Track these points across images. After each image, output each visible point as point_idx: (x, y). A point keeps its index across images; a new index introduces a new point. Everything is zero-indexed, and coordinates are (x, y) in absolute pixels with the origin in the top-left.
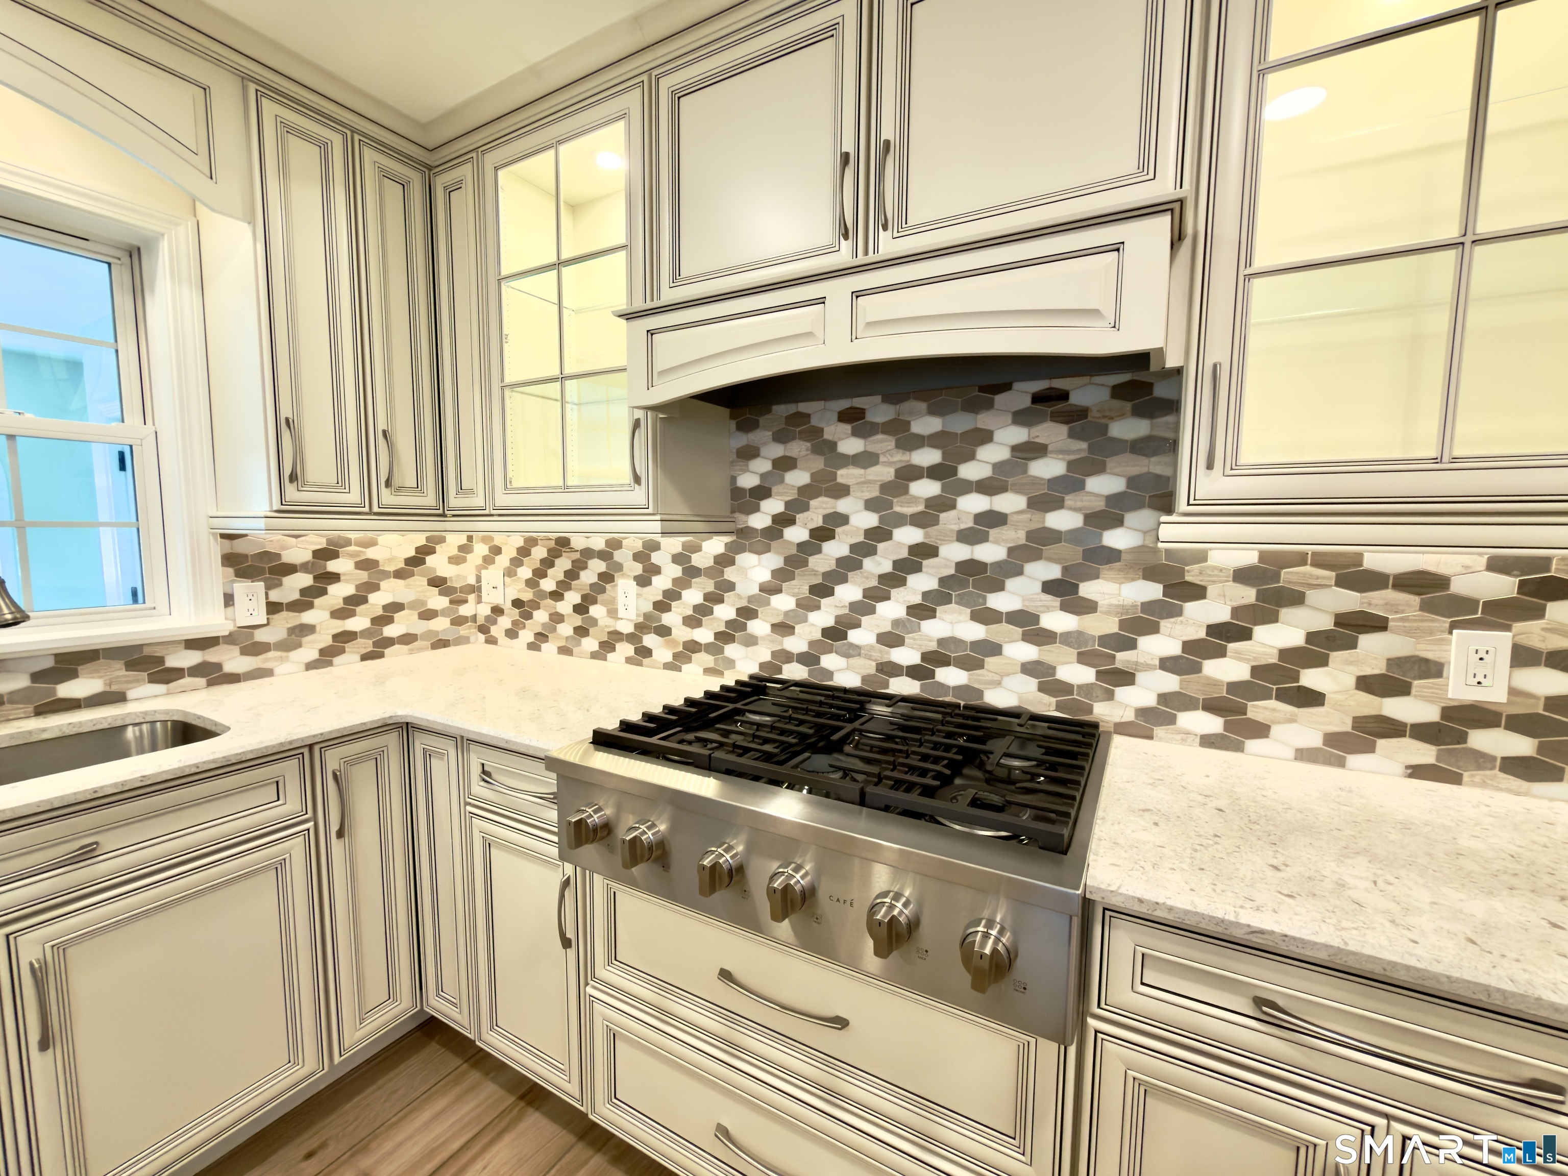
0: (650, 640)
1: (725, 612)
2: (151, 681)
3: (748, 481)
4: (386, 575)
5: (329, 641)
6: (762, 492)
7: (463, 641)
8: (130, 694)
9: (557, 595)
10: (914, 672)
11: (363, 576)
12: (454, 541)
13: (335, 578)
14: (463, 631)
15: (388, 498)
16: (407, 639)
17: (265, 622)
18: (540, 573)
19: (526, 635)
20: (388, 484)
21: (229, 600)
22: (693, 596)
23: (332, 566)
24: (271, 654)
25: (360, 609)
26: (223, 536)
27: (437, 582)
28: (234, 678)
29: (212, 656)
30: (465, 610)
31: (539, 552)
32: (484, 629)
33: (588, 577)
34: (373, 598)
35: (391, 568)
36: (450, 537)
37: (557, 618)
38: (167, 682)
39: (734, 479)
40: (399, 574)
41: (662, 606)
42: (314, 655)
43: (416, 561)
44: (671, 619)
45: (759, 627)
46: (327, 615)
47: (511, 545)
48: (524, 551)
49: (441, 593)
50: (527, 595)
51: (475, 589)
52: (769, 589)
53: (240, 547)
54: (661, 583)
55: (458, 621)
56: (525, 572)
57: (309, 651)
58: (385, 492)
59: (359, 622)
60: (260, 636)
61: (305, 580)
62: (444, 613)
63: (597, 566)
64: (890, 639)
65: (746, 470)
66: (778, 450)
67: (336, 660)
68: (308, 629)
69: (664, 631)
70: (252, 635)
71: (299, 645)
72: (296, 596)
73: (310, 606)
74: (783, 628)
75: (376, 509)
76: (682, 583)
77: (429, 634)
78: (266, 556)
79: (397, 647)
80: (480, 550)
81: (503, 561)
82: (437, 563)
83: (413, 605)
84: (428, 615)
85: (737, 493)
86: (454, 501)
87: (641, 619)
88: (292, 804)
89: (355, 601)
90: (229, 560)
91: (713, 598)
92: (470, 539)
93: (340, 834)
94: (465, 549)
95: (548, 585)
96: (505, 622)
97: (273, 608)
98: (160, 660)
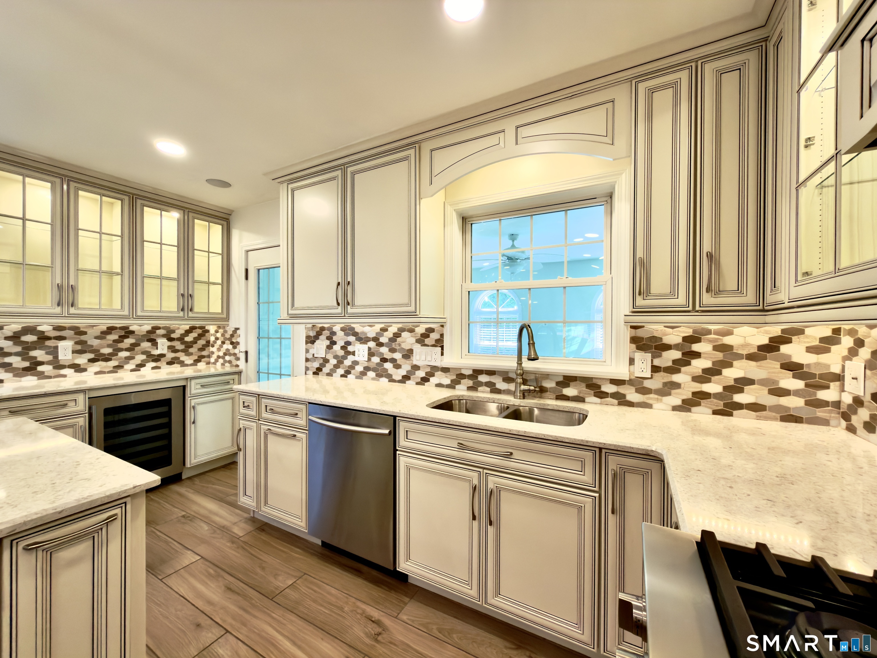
2: (595, 396)
4: (740, 357)
5: (688, 395)
7: (820, 421)
8: (587, 400)
11: (719, 356)
13: (697, 355)
14: (822, 413)
15: (708, 299)
16: (755, 407)
17: (650, 376)
20: (708, 290)
21: (632, 361)
23: (696, 347)
24: (652, 396)
25: (715, 378)
26: (632, 327)
27: (792, 367)
28: (631, 404)
29: (622, 390)
30: (825, 395)
32: (845, 416)
34: (726, 372)
35: (744, 352)
36: (810, 328)
38: (601, 398)
40: (750, 357)
42: (679, 402)
43: (770, 348)
46: (689, 378)
51: (838, 378)
53: (640, 333)
55: (815, 403)
57: (675, 399)
58: (705, 295)
59: (713, 387)
60: (647, 384)
61: (677, 355)
62: (797, 393)
67: (694, 409)
68: (676, 385)
70: (643, 383)
71: (669, 394)
72: (670, 364)
73: (678, 371)
75: (698, 308)
77: (780, 408)
78: (654, 338)
79: (744, 411)
80: (847, 342)
81: (865, 354)
82: (793, 351)
84: (779, 392)
86: (770, 298)
88: (588, 477)
89: (711, 372)
90: (634, 340)
92: (837, 331)
94: (830, 340)
96: (864, 414)
97: (655, 369)
98: (599, 387)
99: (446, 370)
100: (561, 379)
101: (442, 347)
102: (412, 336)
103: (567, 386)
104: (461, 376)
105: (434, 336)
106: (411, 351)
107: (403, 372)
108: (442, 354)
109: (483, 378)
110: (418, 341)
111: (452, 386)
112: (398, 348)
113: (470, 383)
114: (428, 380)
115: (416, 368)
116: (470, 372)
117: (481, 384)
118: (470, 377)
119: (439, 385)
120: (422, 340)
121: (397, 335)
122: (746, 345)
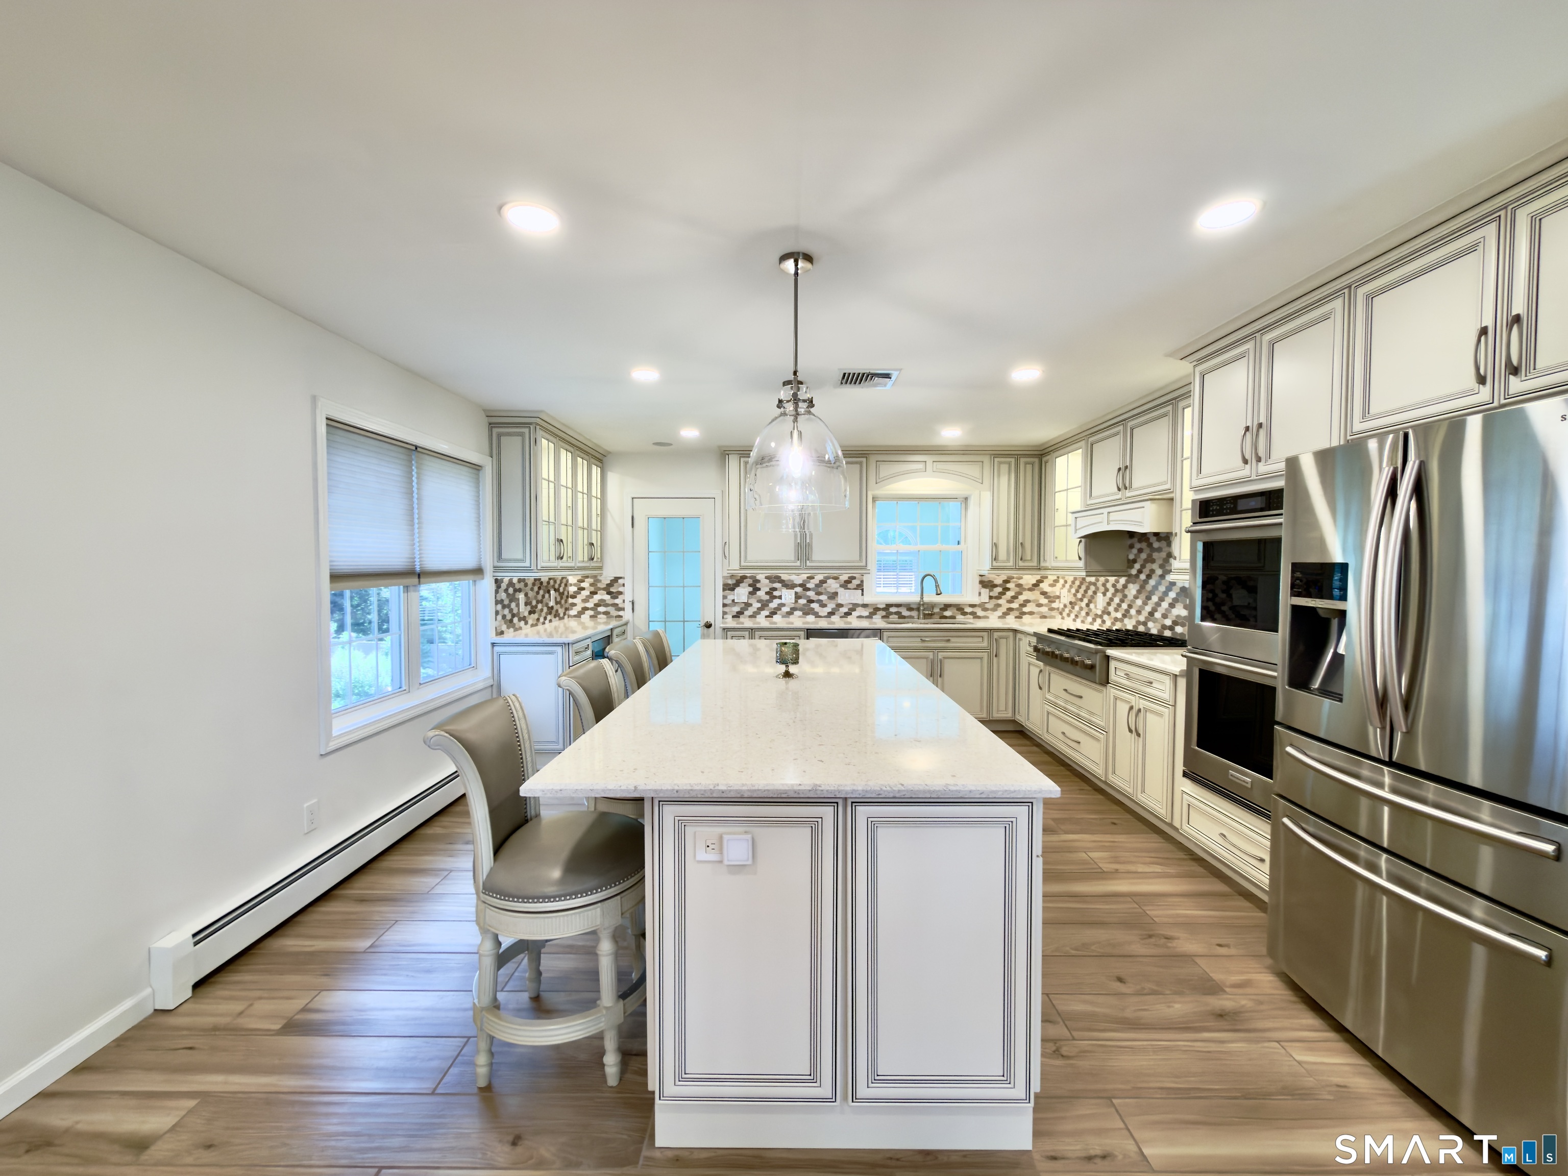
0: (1106, 617)
1: (1124, 606)
2: (961, 615)
3: (1131, 557)
4: (1025, 589)
5: (1005, 610)
6: (1134, 561)
7: (1053, 617)
8: (957, 617)
9: (1081, 600)
10: (1171, 628)
11: (1017, 589)
12: (1051, 578)
13: (1008, 589)
14: (1053, 613)
15: (1021, 564)
16: (1031, 613)
17: (988, 602)
18: (1077, 591)
19: (1073, 616)
20: (1021, 559)
21: (980, 594)
22: (1117, 600)
23: (1008, 585)
24: (989, 612)
25: (1016, 600)
26: (980, 575)
27: (1044, 593)
28: (979, 617)
29: (975, 610)
30: (1054, 605)
31: (1077, 583)
32: (1061, 613)
33: (1090, 593)
34: (1020, 597)
35: (1027, 587)
36: (1050, 577)
37: (1081, 609)
38: (964, 615)
39: (1128, 556)
40: (1030, 590)
41: (1109, 604)
42: (1001, 614)
43: (1036, 585)
44: (1111, 609)
45: (1133, 612)
46: (1005, 601)
47: (1070, 579)
48: (1073, 582)
49: (1045, 598)
50: (1073, 600)
51: (1059, 597)
52: (1136, 597)
53: (984, 579)
54: (1109, 595)
55: (1052, 609)
56: (1073, 591)
57: (999, 613)
58: (1020, 562)
59: (1015, 605)
60: (987, 606)
61: (999, 589)
62: (1046, 605)
63: (1093, 588)
65: (1131, 552)
66: (1138, 546)
67: (1007, 617)
68: (999, 605)
69: (1109, 614)
70: (984, 605)
71: (997, 610)
72: (997, 595)
73: (1001, 598)
74: (1139, 612)
75: (1017, 567)
76: (1114, 595)
77: (1039, 613)
78: (990, 581)
79: (1027, 616)
80: (1061, 581)
81: (1067, 586)
82: (1044, 586)
83: (1034, 601)
84: (1039, 605)
85: (1129, 560)
86: (1042, 564)
87: (1103, 609)
88: (985, 644)
89: (1015, 598)
90: (981, 582)
91: (1122, 601)
92: (1058, 577)
93: (996, 656)
94: (1056, 581)
95: (1079, 596)
96: (1067, 611)
97: (991, 598)
98: (963, 609)
99: (865, 606)
100: (943, 606)
101: (862, 590)
102: (836, 583)
103: (946, 610)
104: (876, 609)
105: (855, 582)
106: (836, 594)
107: (829, 609)
108: (862, 595)
109: (893, 610)
110: (841, 586)
111: (870, 616)
112: (823, 591)
113: (884, 613)
114: (851, 614)
115: (840, 605)
116: (884, 606)
117: (892, 613)
118: (883, 609)
119: (860, 617)
120: (846, 584)
121: (823, 582)
122: (1028, 584)
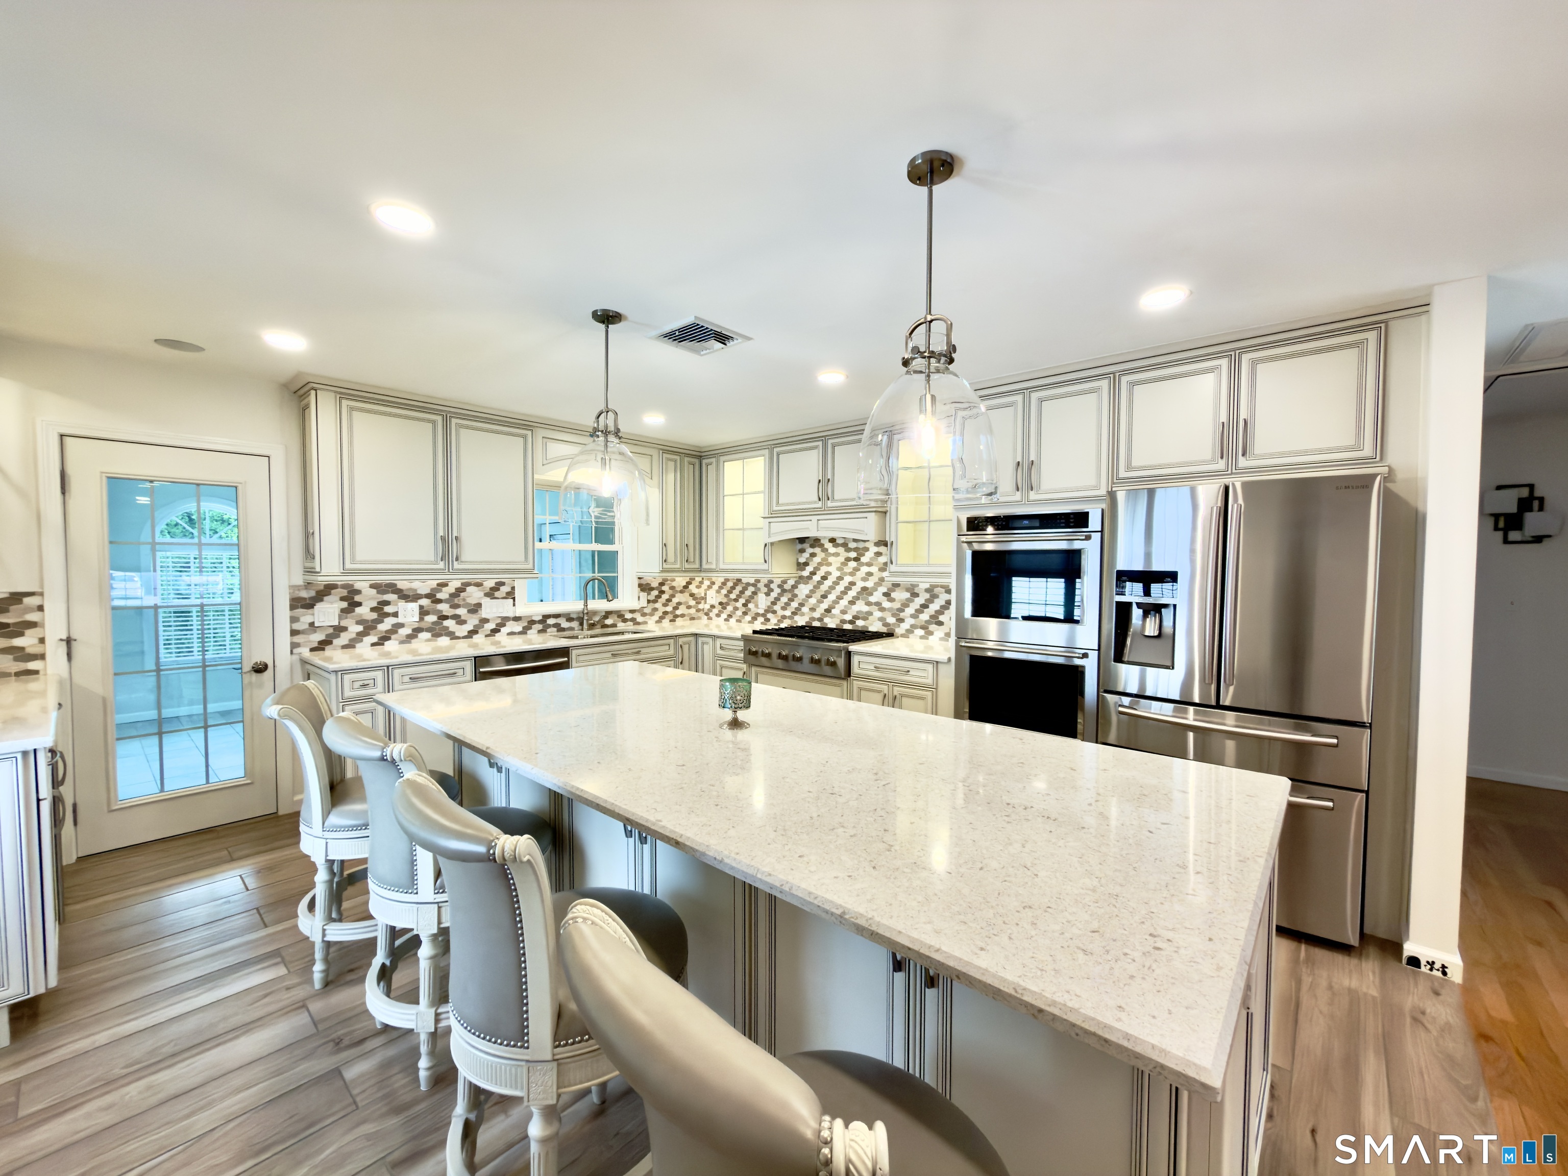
2: (623, 623)
4: (677, 592)
5: (661, 614)
11: (671, 592)
12: (698, 579)
13: (663, 592)
14: (701, 614)
15: (687, 566)
16: (683, 616)
17: (646, 606)
18: (730, 592)
19: (724, 616)
20: (687, 561)
21: (639, 598)
22: (784, 599)
24: (648, 617)
25: (670, 603)
26: (639, 578)
29: (635, 615)
31: (730, 584)
33: (748, 593)
34: (673, 600)
37: (736, 609)
38: (626, 623)
39: (798, 559)
40: (681, 592)
41: (774, 603)
42: (657, 619)
43: (686, 587)
44: (777, 608)
45: (805, 609)
46: (661, 605)
47: (719, 581)
48: (724, 584)
49: (693, 599)
52: (809, 596)
53: (643, 582)
54: (774, 595)
59: (669, 609)
60: (646, 611)
61: (655, 593)
64: (844, 612)
67: (663, 622)
68: (655, 610)
69: (774, 612)
70: (643, 610)
71: (654, 615)
72: (654, 598)
73: (657, 602)
74: (813, 609)
76: (781, 595)
77: (690, 614)
79: (679, 618)
81: (716, 587)
82: (692, 588)
83: (685, 603)
84: (689, 607)
85: (799, 564)
86: (705, 566)
87: (767, 608)
88: (671, 652)
89: (669, 600)
90: (640, 585)
91: (791, 600)
92: (703, 579)
93: (681, 663)
94: (701, 583)
95: (733, 596)
96: (715, 611)
97: (649, 601)
98: (624, 616)
99: (517, 619)
100: (605, 614)
101: (514, 599)
102: (479, 591)
103: (608, 618)
104: (532, 622)
105: (504, 589)
106: (479, 605)
107: (469, 627)
108: (514, 605)
109: (551, 621)
110: (487, 595)
111: (524, 632)
112: (461, 603)
113: (540, 627)
114: (499, 631)
115: (485, 621)
116: (541, 618)
117: (549, 626)
118: (540, 622)
119: (511, 634)
120: (492, 593)
121: (460, 590)
122: (679, 586)
